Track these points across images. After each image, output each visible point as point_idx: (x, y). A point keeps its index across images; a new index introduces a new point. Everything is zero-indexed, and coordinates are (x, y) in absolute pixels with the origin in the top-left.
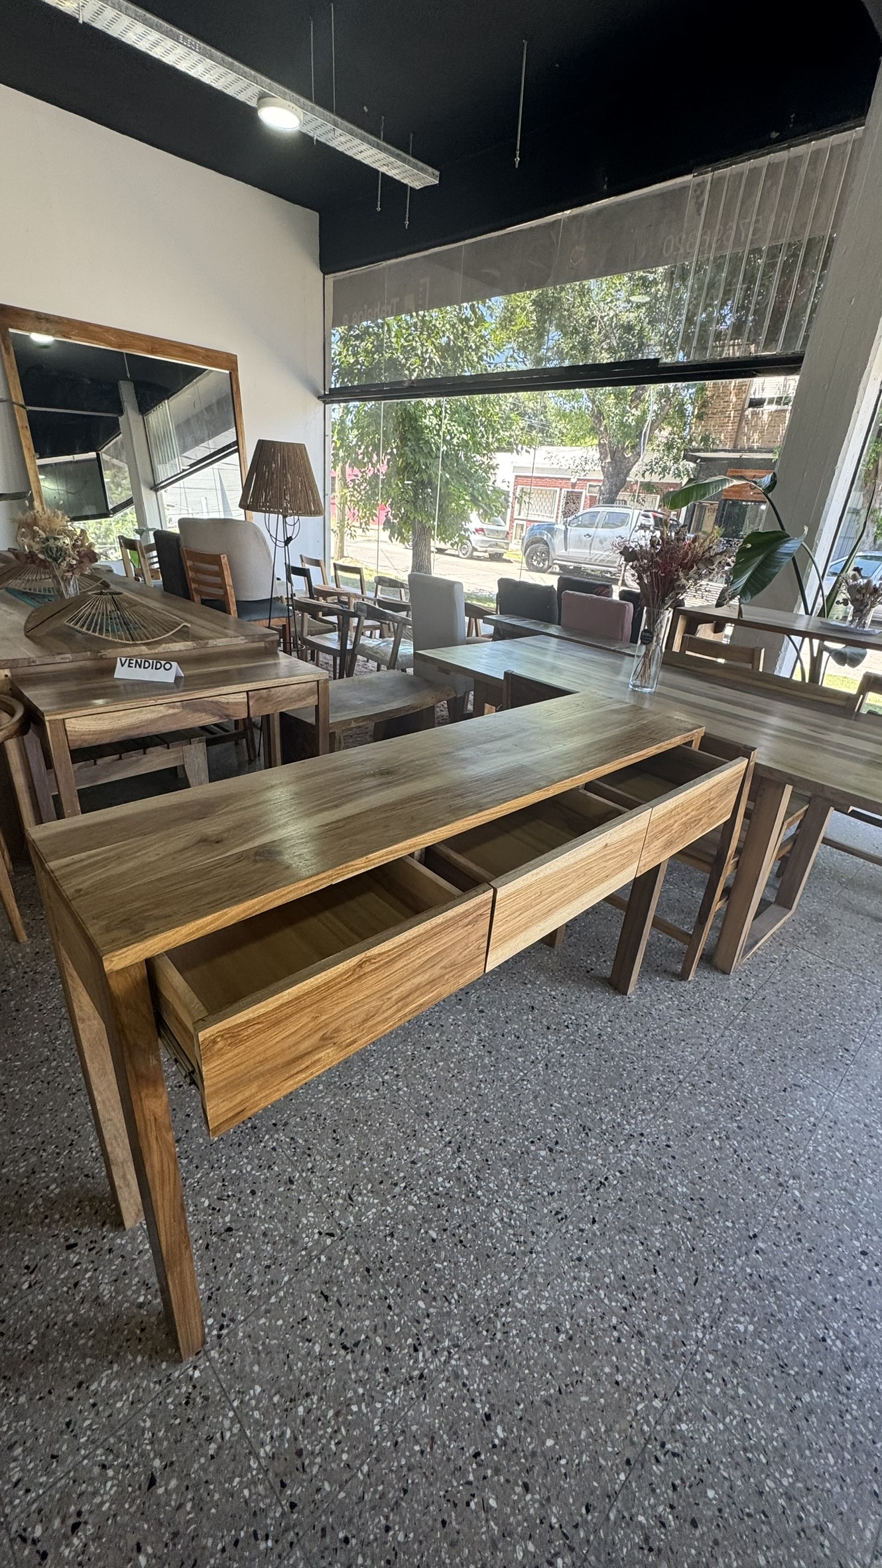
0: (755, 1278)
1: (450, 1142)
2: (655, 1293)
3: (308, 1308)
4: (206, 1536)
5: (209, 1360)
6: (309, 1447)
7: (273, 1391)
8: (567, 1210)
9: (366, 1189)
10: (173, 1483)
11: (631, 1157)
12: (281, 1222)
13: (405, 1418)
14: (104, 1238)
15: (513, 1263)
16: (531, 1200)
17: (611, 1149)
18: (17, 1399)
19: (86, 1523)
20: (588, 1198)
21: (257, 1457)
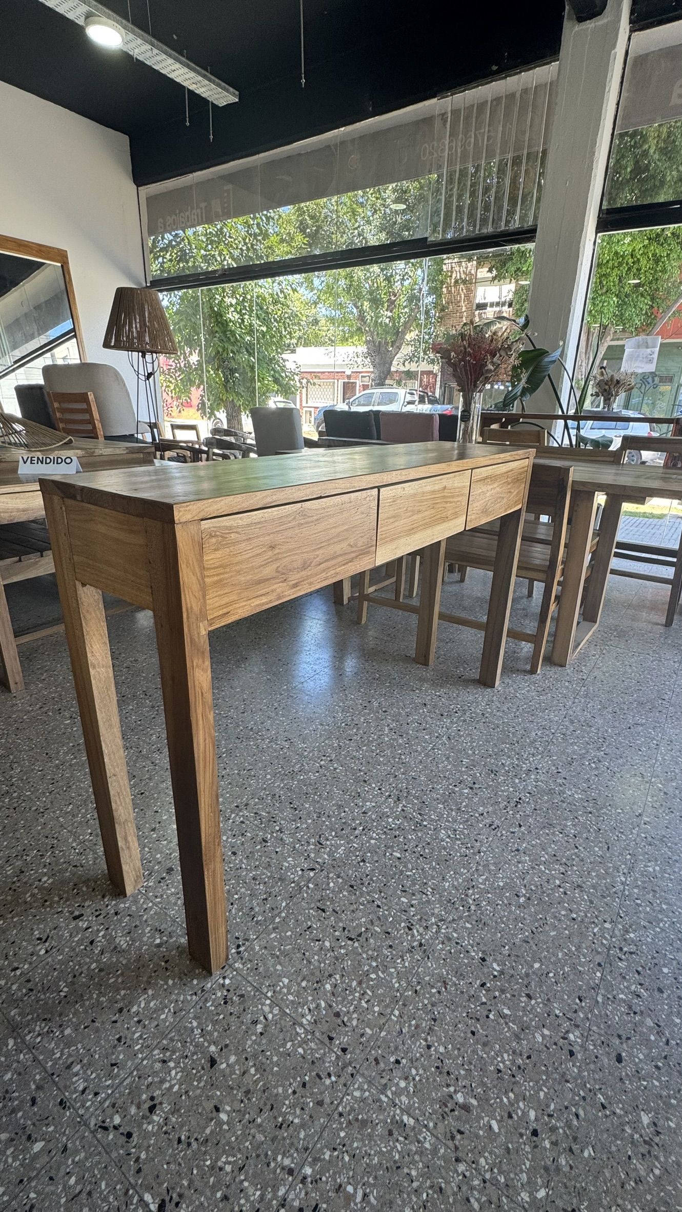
0: (650, 839)
1: (390, 796)
2: (582, 860)
3: (310, 919)
4: (276, 1087)
5: (235, 970)
6: (344, 1009)
7: (299, 979)
8: (497, 822)
9: (331, 835)
10: (233, 1059)
11: (534, 783)
12: (266, 868)
13: (417, 973)
14: (107, 906)
15: (467, 861)
16: (467, 821)
17: (517, 781)
18: (62, 1032)
19: (161, 1103)
20: (511, 812)
21: (301, 1025)
